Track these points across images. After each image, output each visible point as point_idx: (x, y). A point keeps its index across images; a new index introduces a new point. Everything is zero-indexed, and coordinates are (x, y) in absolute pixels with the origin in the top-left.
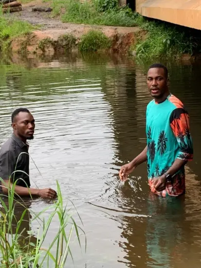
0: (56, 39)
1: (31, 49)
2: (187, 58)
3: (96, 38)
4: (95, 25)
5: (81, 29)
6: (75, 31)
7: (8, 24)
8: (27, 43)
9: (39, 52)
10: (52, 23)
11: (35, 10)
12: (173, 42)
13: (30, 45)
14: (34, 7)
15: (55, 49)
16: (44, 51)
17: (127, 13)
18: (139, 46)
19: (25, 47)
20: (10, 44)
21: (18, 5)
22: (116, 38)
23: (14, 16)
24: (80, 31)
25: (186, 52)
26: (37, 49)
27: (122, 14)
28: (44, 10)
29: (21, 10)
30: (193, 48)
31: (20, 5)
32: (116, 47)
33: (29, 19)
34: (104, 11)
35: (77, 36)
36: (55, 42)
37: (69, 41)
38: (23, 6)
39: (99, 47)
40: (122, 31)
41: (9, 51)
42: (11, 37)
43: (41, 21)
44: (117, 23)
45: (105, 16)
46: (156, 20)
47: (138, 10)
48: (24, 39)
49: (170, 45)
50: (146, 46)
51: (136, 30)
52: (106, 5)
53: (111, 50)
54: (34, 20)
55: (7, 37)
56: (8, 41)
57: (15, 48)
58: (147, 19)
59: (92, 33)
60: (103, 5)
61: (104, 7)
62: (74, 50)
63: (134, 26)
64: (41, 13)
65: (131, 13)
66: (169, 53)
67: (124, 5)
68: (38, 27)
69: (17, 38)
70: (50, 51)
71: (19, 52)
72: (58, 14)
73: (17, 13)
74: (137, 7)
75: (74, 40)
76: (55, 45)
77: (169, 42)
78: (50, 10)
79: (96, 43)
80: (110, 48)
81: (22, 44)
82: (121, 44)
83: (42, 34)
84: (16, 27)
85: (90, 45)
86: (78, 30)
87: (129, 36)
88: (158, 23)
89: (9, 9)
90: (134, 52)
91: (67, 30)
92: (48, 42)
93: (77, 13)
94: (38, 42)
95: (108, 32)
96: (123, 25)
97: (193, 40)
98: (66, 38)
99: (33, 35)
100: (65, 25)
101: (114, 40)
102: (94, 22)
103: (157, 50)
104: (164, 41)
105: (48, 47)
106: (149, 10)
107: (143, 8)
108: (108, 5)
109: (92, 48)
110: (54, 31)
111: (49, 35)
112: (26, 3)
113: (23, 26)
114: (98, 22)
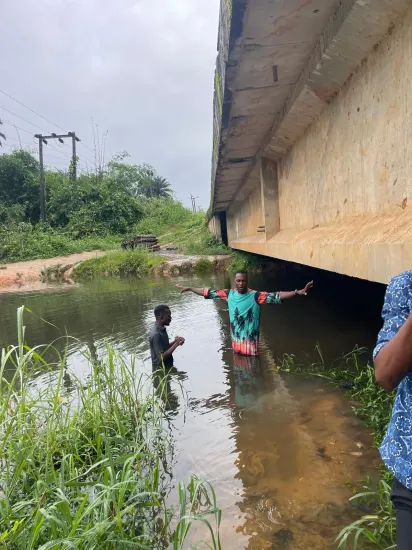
0: (180, 265)
1: (165, 272)
2: (259, 271)
3: (204, 263)
4: (203, 256)
5: (196, 258)
6: (191, 260)
7: (151, 259)
8: (163, 269)
9: (170, 273)
10: (178, 255)
11: (168, 249)
12: (250, 262)
13: (165, 270)
15: (180, 271)
16: (173, 272)
17: (223, 247)
18: (230, 266)
19: (162, 271)
20: (153, 270)
22: (216, 262)
23: (156, 254)
24: (194, 259)
25: (258, 268)
27: (220, 247)
28: (173, 249)
29: (160, 250)
31: (159, 246)
32: (216, 267)
33: (164, 254)
34: (209, 247)
35: (193, 262)
37: (188, 266)
38: (161, 247)
39: (206, 268)
40: (219, 257)
41: (153, 274)
42: (153, 266)
43: (171, 255)
44: (216, 254)
45: (209, 250)
46: (240, 250)
47: (229, 245)
48: (161, 266)
49: (248, 264)
50: (234, 266)
51: (228, 256)
52: (210, 243)
54: (168, 255)
55: (151, 266)
56: (152, 268)
57: (156, 272)
58: (234, 250)
59: (202, 260)
60: (208, 243)
61: (209, 245)
62: (192, 270)
63: (227, 254)
64: (172, 251)
65: (225, 247)
67: (221, 243)
68: (172, 259)
69: (157, 266)
70: (178, 272)
71: (158, 274)
72: (182, 251)
73: (157, 252)
74: (228, 243)
75: (191, 265)
76: (180, 268)
77: (247, 262)
78: (177, 249)
79: (204, 266)
80: (213, 268)
81: (160, 270)
82: (219, 265)
83: (171, 263)
84: (156, 260)
85: (201, 267)
87: (224, 260)
88: (241, 252)
89: (153, 249)
90: (227, 270)
91: (187, 259)
92: (176, 266)
93: (192, 249)
94: (170, 268)
95: (211, 259)
96: (221, 254)
97: (262, 261)
98: (186, 264)
99: (166, 264)
100: (186, 256)
101: (215, 264)
102: (203, 254)
103: (240, 267)
104: (245, 262)
105: (176, 270)
106: (234, 244)
107: (232, 244)
108: (213, 242)
109: (203, 269)
110: (179, 260)
111: (176, 263)
112: (162, 245)
113: (160, 259)
114: (205, 253)
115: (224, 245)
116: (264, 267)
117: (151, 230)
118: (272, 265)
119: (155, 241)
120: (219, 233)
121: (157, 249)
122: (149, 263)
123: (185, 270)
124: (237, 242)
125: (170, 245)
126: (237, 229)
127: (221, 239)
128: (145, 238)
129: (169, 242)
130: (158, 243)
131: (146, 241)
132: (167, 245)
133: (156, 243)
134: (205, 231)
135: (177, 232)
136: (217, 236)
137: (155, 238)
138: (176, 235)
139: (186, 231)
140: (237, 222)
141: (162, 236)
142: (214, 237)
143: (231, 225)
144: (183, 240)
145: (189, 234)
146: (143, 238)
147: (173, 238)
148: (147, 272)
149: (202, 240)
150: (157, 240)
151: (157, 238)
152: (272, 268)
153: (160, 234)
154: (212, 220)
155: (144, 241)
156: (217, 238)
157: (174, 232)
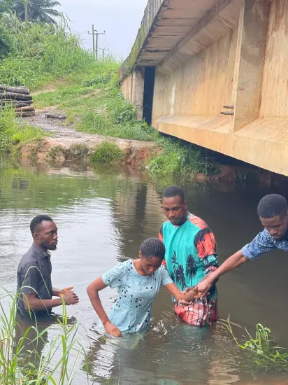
0: (68, 148)
1: (40, 155)
2: (201, 177)
3: (109, 149)
4: (109, 137)
5: (95, 140)
6: (88, 141)
7: (20, 129)
8: (38, 150)
9: (50, 159)
10: (65, 130)
11: (48, 117)
12: (187, 161)
13: (40, 151)
14: (48, 114)
15: (66, 158)
16: (54, 158)
17: (143, 127)
18: (153, 162)
19: (36, 154)
20: (19, 149)
21: (31, 110)
22: (130, 151)
23: (27, 122)
24: (92, 141)
25: (201, 172)
26: (47, 156)
27: (137, 128)
28: (57, 118)
29: (34, 115)
30: (208, 169)
31: (33, 110)
32: (129, 161)
33: (42, 125)
34: (119, 123)
35: (90, 146)
36: (67, 150)
37: (81, 151)
38: (36, 111)
39: (112, 159)
40: (136, 145)
41: (19, 155)
42: (22, 143)
43: (54, 128)
44: (130, 136)
45: (120, 128)
46: (172, 137)
47: (154, 125)
48: (35, 145)
49: (185, 163)
50: (160, 162)
51: (150, 144)
52: (121, 117)
53: (123, 163)
54: (47, 126)
55: (18, 141)
56: (18, 146)
57: (25, 154)
58: (162, 135)
59: (105, 144)
60: (119, 117)
61: (120, 120)
62: (87, 160)
63: (149, 140)
64: (54, 120)
65: (147, 127)
66: (183, 172)
67: (140, 119)
68: (51, 134)
69: (28, 143)
70: (62, 159)
71: (28, 157)
72: (72, 123)
73: (30, 118)
74: (153, 122)
75: (86, 151)
76: (67, 154)
77: (184, 160)
78: (65, 118)
79: (108, 155)
80: (122, 161)
81: (33, 150)
82: (134, 158)
83: (53, 142)
84: (28, 132)
85: (103, 156)
86: (92, 140)
87: (143, 150)
88: (174, 139)
89: (22, 113)
90: (147, 167)
91: (79, 140)
92: (59, 149)
93: (91, 123)
94: (50, 149)
95: (122, 144)
96: (138, 139)
97: (209, 160)
98: (78, 147)
99: (45, 142)
100: (79, 134)
101: (127, 154)
102: (108, 134)
103: (171, 166)
104: (179, 158)
105: (59, 156)
106: (166, 125)
107: (159, 124)
108: (124, 117)
109: (104, 160)
110: (66, 139)
111: (61, 144)
112: (39, 108)
113: (35, 132)
114: (112, 134)
115: (145, 124)
116: (211, 171)
117: (20, 78)
118: (225, 170)
119: (29, 100)
120: (140, 103)
121: (29, 113)
122: (14, 137)
123: (75, 157)
124: (170, 122)
125: (52, 110)
126: (172, 100)
127: (140, 113)
128: (11, 91)
129: (51, 105)
130: (32, 103)
131: (13, 97)
132: (47, 109)
133: (29, 104)
134: (115, 95)
135: (66, 88)
136: (135, 107)
137: (28, 94)
138: (64, 93)
139: (82, 90)
140: (174, 88)
141: (40, 92)
142: (130, 108)
143: (162, 92)
144: (76, 104)
145: (87, 96)
146: (7, 91)
147: (57, 98)
148: (9, 152)
149: (109, 109)
150: (31, 98)
151: (31, 95)
152: (223, 175)
153: (36, 88)
154: (130, 78)
155: (8, 97)
156: (134, 110)
157: (61, 88)
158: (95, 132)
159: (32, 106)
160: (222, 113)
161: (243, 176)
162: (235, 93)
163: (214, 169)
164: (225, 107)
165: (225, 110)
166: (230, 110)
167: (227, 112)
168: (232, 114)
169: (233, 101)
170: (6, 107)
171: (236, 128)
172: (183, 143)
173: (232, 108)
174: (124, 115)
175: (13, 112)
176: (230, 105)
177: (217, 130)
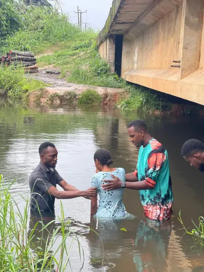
0: (62, 94)
1: (42, 100)
2: (157, 113)
3: (91, 95)
4: (91, 86)
5: (81, 88)
6: (76, 89)
7: (28, 82)
8: (41, 96)
9: (49, 102)
10: (60, 82)
11: (48, 72)
12: (147, 102)
13: (43, 97)
14: (47, 70)
15: (61, 101)
16: (52, 101)
17: (115, 78)
18: (123, 102)
19: (40, 99)
20: (28, 96)
21: (36, 68)
22: (106, 96)
23: (33, 76)
24: (79, 89)
25: (157, 109)
26: (48, 101)
27: (111, 78)
28: (54, 73)
29: (38, 72)
30: (162, 106)
31: (37, 68)
32: (106, 102)
33: (43, 78)
34: (98, 76)
35: (78, 93)
36: (61, 96)
37: (72, 96)
38: (39, 69)
39: (93, 102)
40: (110, 91)
41: (28, 101)
42: (29, 91)
43: (52, 81)
44: (107, 85)
45: (99, 79)
46: (136, 85)
47: (123, 76)
48: (39, 93)
49: (145, 103)
50: (128, 103)
51: (121, 90)
52: (99, 72)
53: (102, 104)
54: (47, 79)
55: (27, 91)
56: (27, 94)
57: (32, 99)
58: (129, 83)
59: (89, 91)
61: (98, 73)
62: (75, 102)
63: (120, 87)
64: (52, 75)
65: (118, 78)
66: (144, 109)
67: (113, 72)
68: (51, 85)
69: (34, 91)
70: (58, 102)
71: (34, 102)
72: (65, 76)
73: (35, 74)
74: (122, 74)
75: (75, 96)
76: (62, 98)
77: (145, 100)
78: (59, 73)
79: (91, 99)
80: (101, 102)
81: (37, 97)
82: (110, 100)
83: (51, 90)
84: (34, 84)
85: (87, 100)
86: (79, 88)
87: (115, 95)
88: (137, 86)
89: (29, 70)
90: (119, 107)
91: (70, 88)
92: (56, 96)
93: (78, 77)
94: (49, 96)
95: (100, 91)
96: (112, 87)
97: (163, 101)
98: (69, 93)
99: (45, 90)
100: (70, 84)
101: (104, 97)
102: (90, 84)
103: (136, 105)
104: (141, 99)
105: (56, 100)
106: (131, 77)
107: (126, 75)
108: (101, 72)
109: (88, 102)
110: (61, 88)
111: (57, 91)
112: (42, 67)
113: (38, 83)
114: (93, 83)
115: (116, 76)
116: (164, 108)
117: (27, 46)
118: (174, 107)
120: (112, 60)
121: (34, 70)
122: (25, 87)
123: (67, 101)
124: (134, 74)
125: (50, 68)
126: (135, 58)
127: (113, 68)
128: (21, 55)
129: (50, 64)
130: (36, 63)
131: (22, 59)
132: (46, 67)
133: (34, 64)
134: (95, 56)
135: (60, 52)
136: (109, 64)
137: (33, 57)
138: (59, 56)
139: (71, 53)
140: (137, 50)
141: (42, 55)
142: (106, 65)
143: (128, 52)
144: (67, 63)
145: (74, 57)
146: (18, 55)
147: (54, 59)
148: (21, 98)
149: (91, 66)
150: (35, 60)
151: (35, 57)
152: (173, 110)
153: (39, 52)
154: (105, 43)
155: (19, 59)
156: (108, 66)
157: (56, 52)
158: (81, 83)
159: (36, 65)
160: (172, 66)
161: (188, 111)
162: (181, 51)
163: (166, 107)
164: (174, 62)
165: (174, 64)
166: (177, 64)
167: (176, 65)
168: (179, 67)
169: (180, 57)
170: (18, 66)
171: (182, 77)
172: (144, 89)
173: (179, 62)
174: (102, 70)
175: (22, 70)
176: (178, 60)
177: (169, 79)
